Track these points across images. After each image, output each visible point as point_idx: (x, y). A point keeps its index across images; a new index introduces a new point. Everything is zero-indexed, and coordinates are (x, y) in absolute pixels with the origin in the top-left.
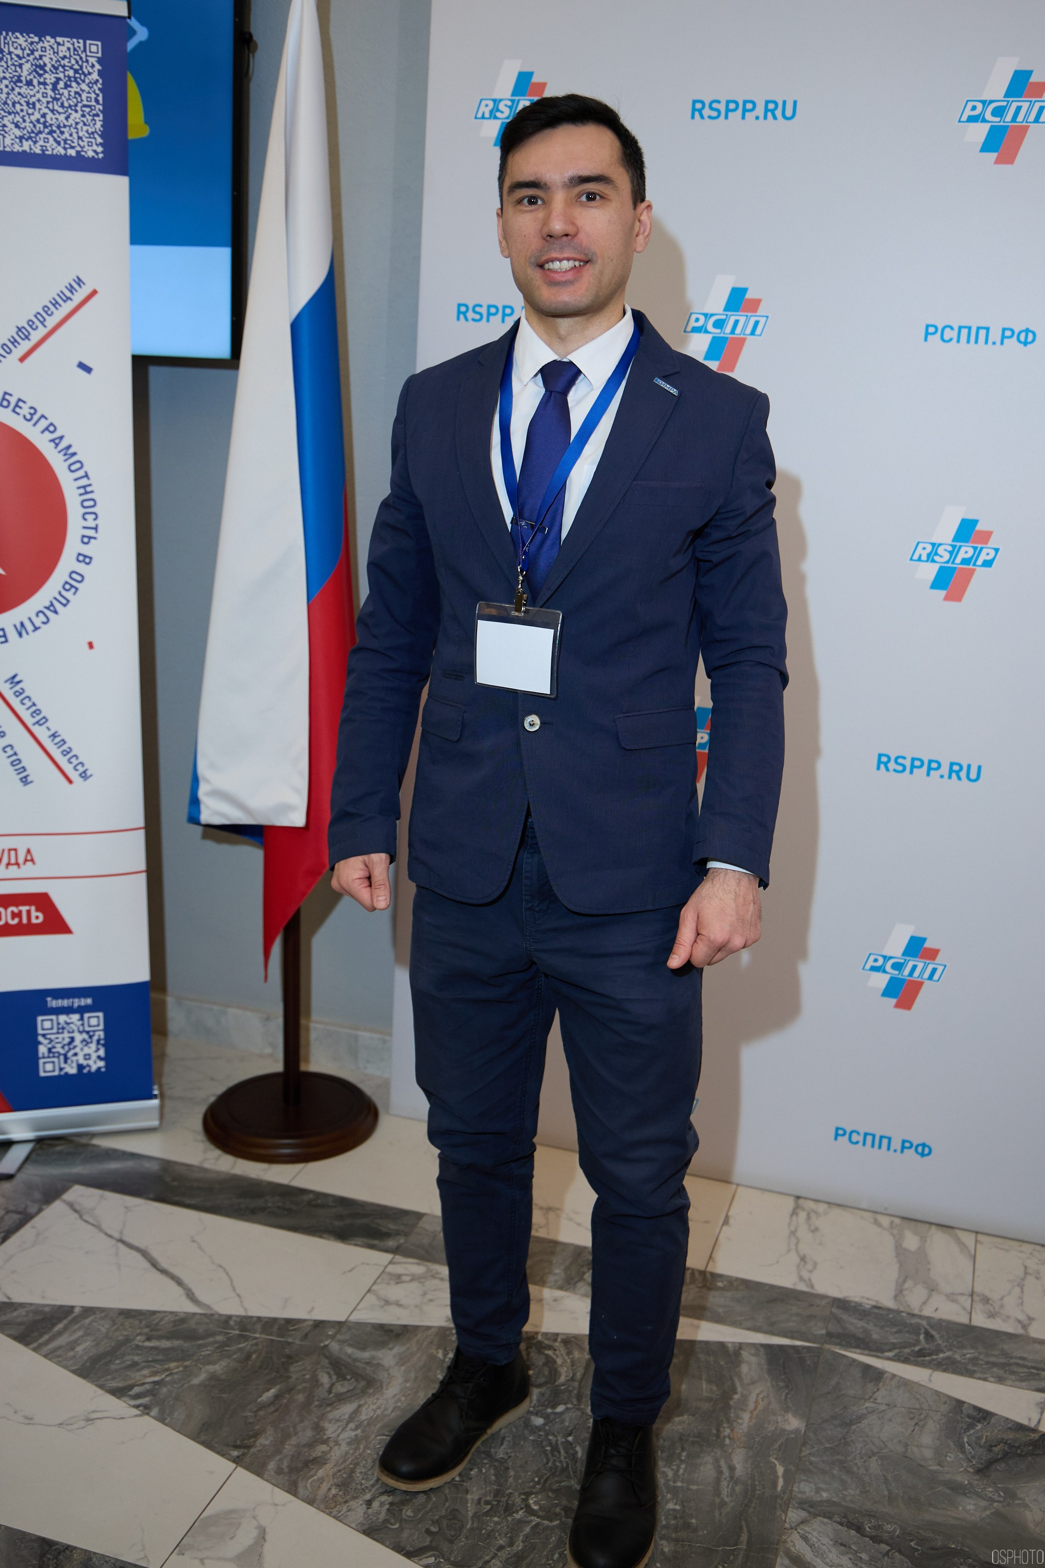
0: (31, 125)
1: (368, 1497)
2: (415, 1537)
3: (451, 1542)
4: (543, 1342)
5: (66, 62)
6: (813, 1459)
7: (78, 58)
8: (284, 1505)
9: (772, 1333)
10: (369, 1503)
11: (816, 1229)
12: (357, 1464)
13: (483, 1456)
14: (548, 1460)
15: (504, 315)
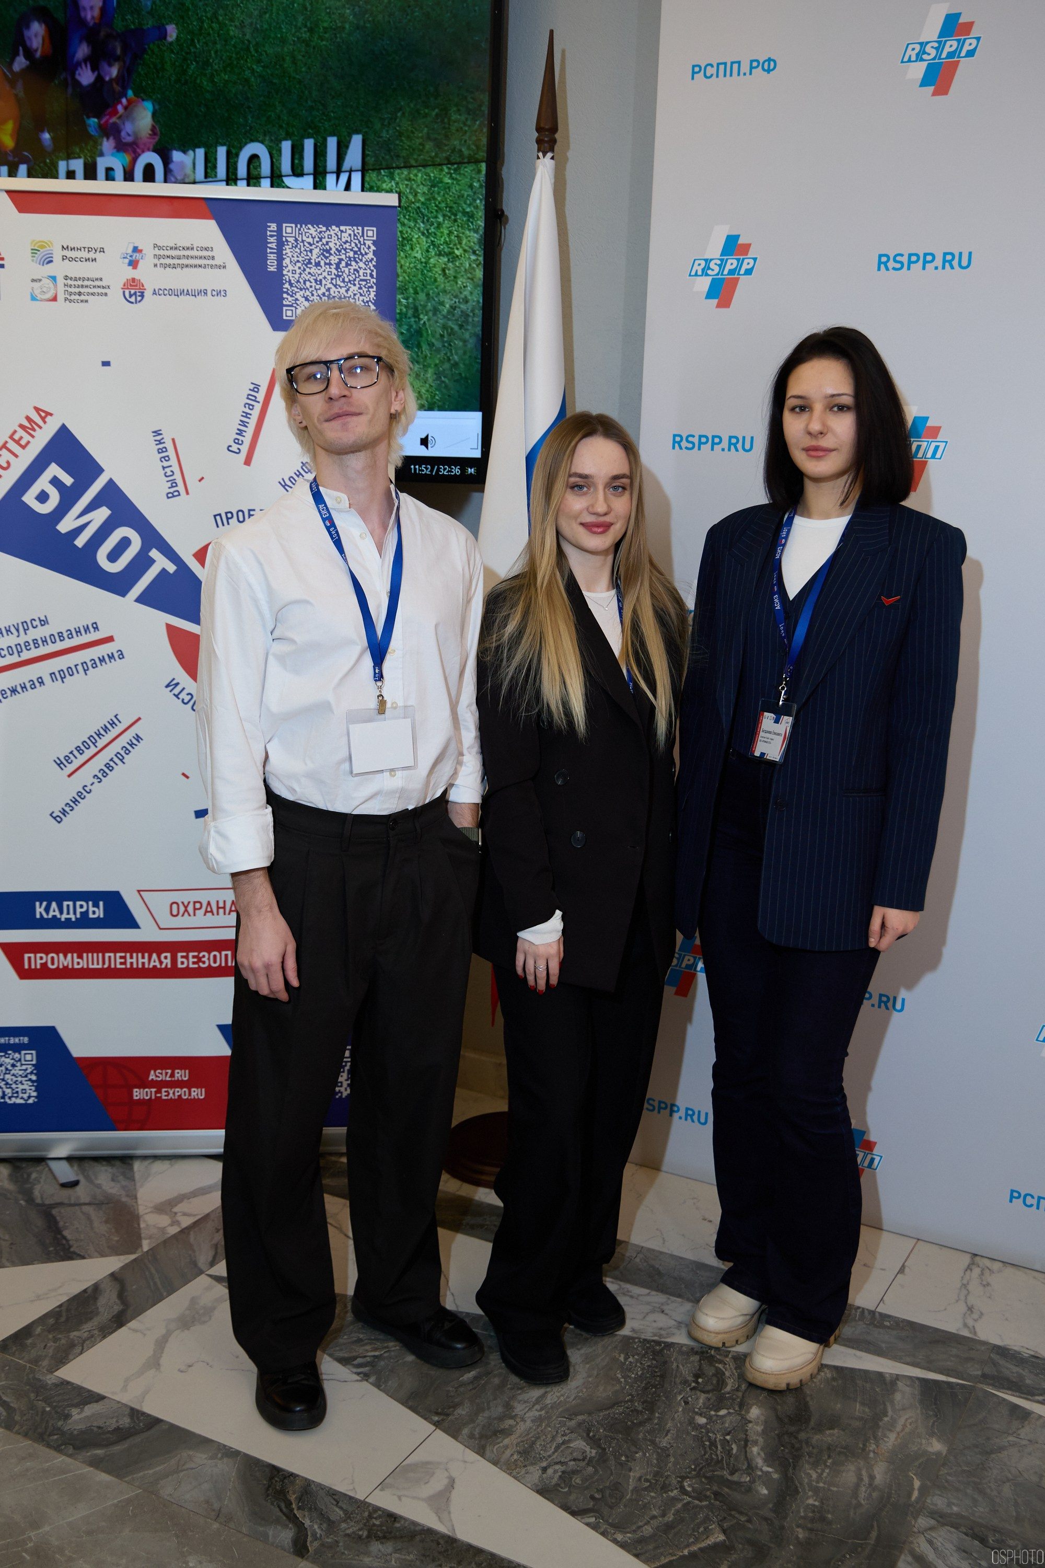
0: (318, 298)
1: (544, 1464)
2: (581, 1500)
3: (611, 1508)
4: (715, 1357)
5: (347, 246)
6: (949, 1478)
7: (357, 242)
8: (472, 1463)
9: (930, 1370)
10: (544, 1470)
11: (988, 1284)
12: (538, 1438)
13: (649, 1443)
14: (705, 1453)
15: (713, 444)
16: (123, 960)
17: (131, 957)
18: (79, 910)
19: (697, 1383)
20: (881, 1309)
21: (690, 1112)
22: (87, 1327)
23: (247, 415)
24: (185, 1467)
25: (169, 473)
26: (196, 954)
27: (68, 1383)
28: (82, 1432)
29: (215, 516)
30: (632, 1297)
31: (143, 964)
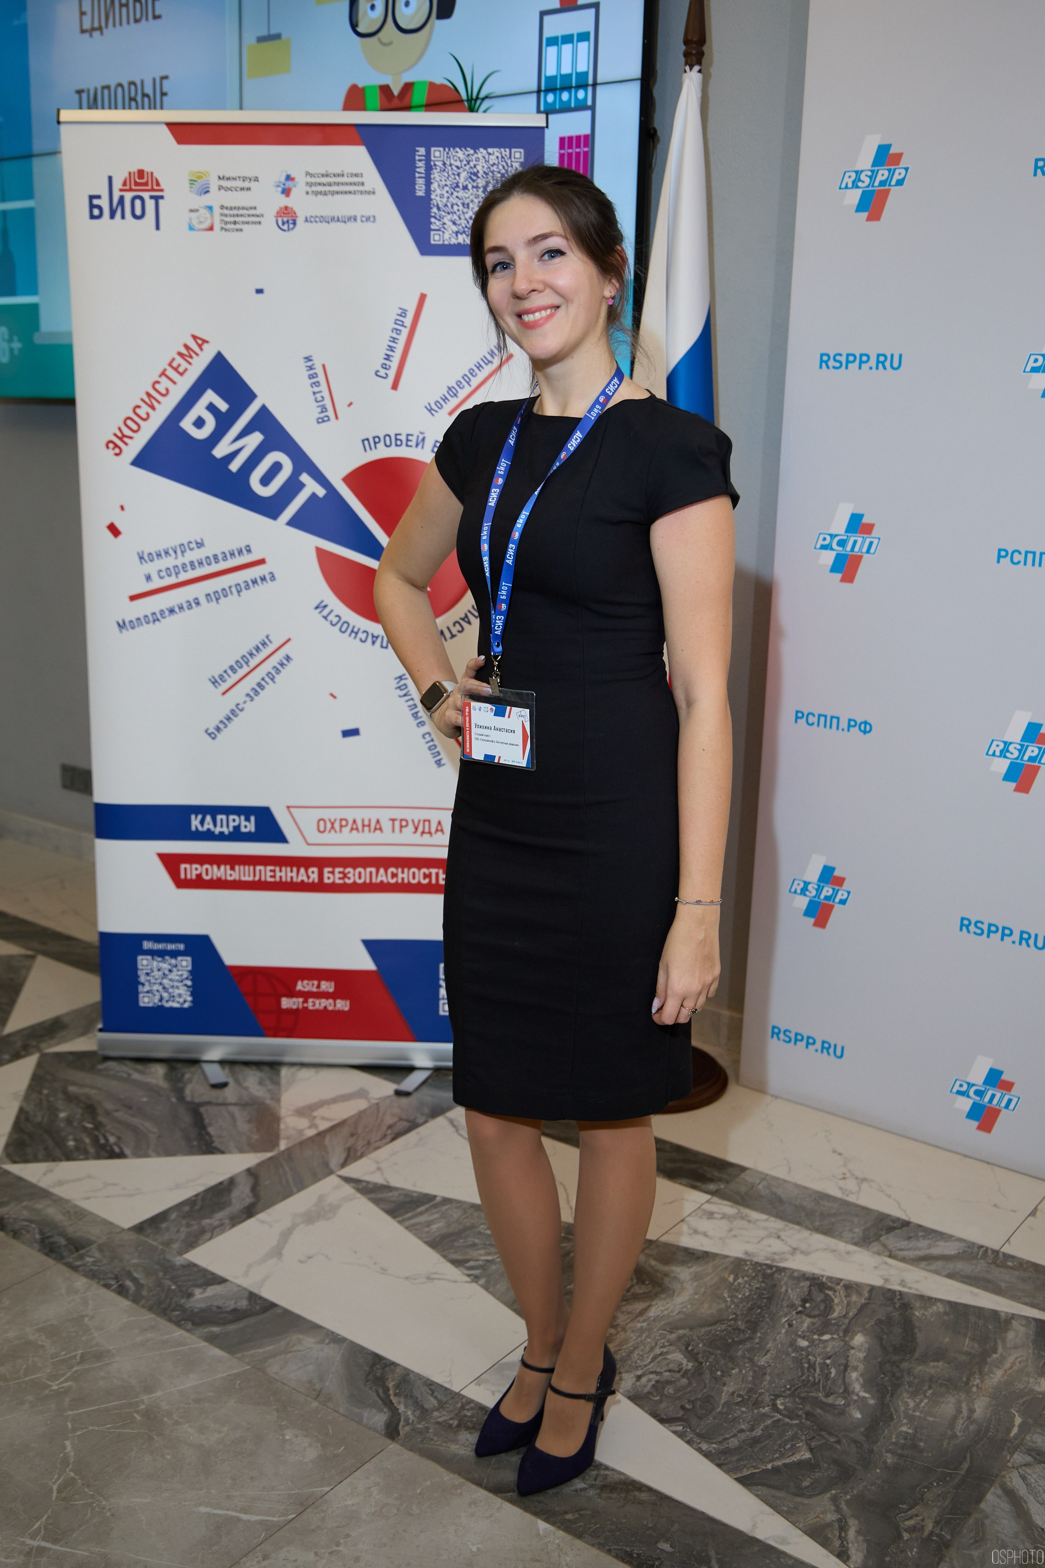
0: (465, 222)
1: (639, 1373)
2: (671, 1409)
3: (700, 1418)
4: (826, 1284)
5: (495, 168)
7: (504, 164)
10: (639, 1378)
12: (636, 1348)
13: (746, 1361)
14: (803, 1374)
15: (861, 362)
16: (272, 874)
17: (281, 871)
18: (232, 824)
19: (804, 1307)
20: (1007, 1249)
21: (826, 1045)
22: (219, 1215)
23: (394, 340)
24: (295, 1348)
25: (319, 399)
26: (341, 869)
27: (195, 1265)
28: (202, 1310)
29: (363, 441)
30: (749, 1221)
31: (292, 878)
